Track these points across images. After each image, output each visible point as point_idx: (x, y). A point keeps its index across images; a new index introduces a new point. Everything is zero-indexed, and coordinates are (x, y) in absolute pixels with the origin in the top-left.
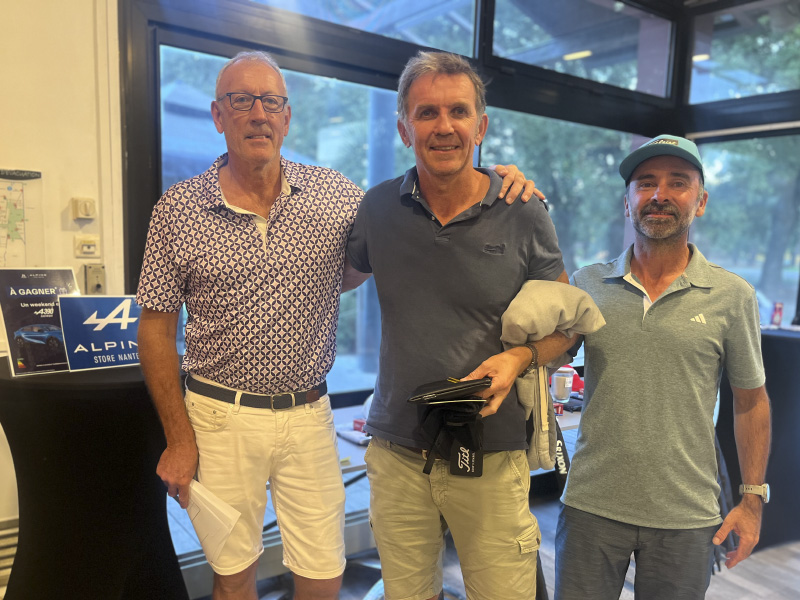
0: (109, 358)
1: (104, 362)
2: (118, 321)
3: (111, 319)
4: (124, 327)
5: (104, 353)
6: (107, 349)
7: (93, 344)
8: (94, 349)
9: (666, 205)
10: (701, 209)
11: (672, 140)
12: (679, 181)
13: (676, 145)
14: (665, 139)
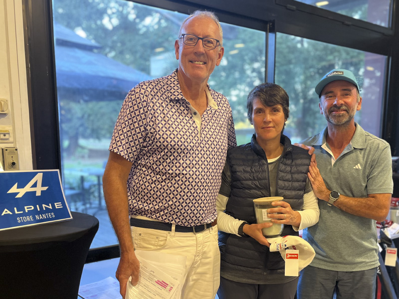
0: (29, 218)
2: (33, 189)
3: (28, 188)
4: (38, 194)
5: (25, 214)
6: (27, 211)
7: (15, 208)
8: (16, 212)
9: (341, 106)
10: (359, 106)
11: (340, 72)
12: (347, 93)
13: (343, 74)
14: (337, 72)
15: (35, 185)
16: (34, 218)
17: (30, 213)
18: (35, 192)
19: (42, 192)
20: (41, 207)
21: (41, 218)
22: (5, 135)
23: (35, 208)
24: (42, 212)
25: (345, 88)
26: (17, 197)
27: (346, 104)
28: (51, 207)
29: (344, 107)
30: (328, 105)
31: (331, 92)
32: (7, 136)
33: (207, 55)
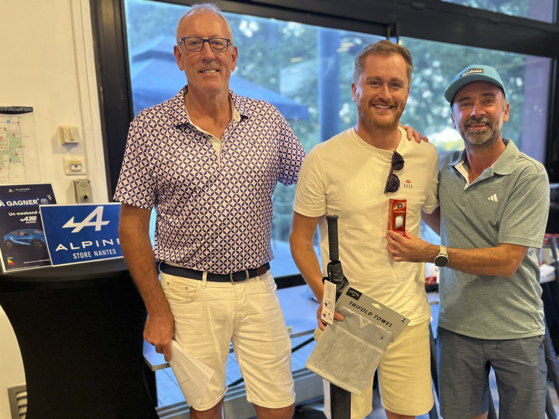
0: (86, 255)
1: (82, 259)
2: (92, 224)
3: (86, 222)
4: (98, 229)
5: (82, 250)
6: (84, 247)
7: (71, 244)
8: (72, 248)
9: (482, 118)
10: (506, 116)
11: (479, 69)
12: (489, 100)
13: (483, 72)
14: (474, 69)
15: (94, 219)
16: (92, 254)
17: (88, 249)
18: (94, 227)
19: (102, 227)
20: (101, 243)
21: (100, 254)
22: (76, 166)
23: (94, 244)
24: (102, 248)
25: (486, 92)
26: (73, 232)
27: (489, 115)
28: (112, 243)
29: (485, 120)
30: (463, 117)
31: (467, 98)
32: (79, 168)
33: (218, 61)
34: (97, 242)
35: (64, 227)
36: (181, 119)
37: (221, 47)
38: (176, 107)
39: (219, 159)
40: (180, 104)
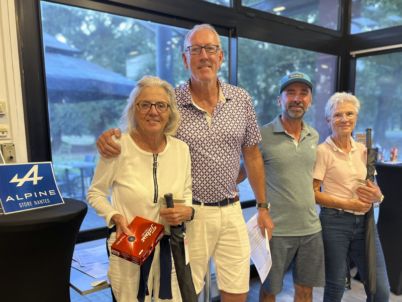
0: (29, 204)
1: (26, 207)
2: (31, 179)
3: (26, 178)
4: (35, 183)
5: (25, 200)
6: (26, 198)
7: (17, 196)
8: (18, 199)
11: (301, 75)
12: (304, 93)
13: (303, 77)
14: (298, 74)
15: (32, 176)
16: (33, 203)
17: (29, 199)
18: (32, 182)
19: (38, 181)
20: (38, 194)
21: (39, 203)
23: (33, 195)
24: (39, 198)
26: (17, 186)
27: (303, 102)
28: (46, 194)
30: (289, 101)
32: (5, 134)
33: (211, 60)
34: (35, 193)
35: (11, 182)
36: (188, 101)
37: (212, 51)
38: (185, 93)
39: (210, 129)
40: (187, 90)
